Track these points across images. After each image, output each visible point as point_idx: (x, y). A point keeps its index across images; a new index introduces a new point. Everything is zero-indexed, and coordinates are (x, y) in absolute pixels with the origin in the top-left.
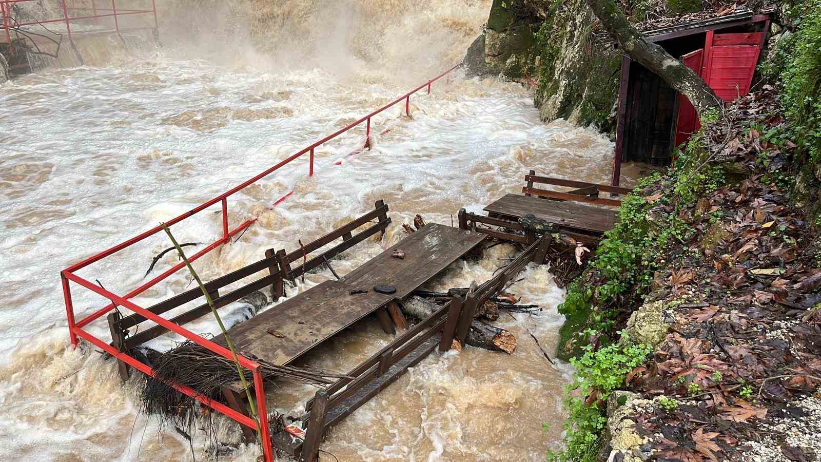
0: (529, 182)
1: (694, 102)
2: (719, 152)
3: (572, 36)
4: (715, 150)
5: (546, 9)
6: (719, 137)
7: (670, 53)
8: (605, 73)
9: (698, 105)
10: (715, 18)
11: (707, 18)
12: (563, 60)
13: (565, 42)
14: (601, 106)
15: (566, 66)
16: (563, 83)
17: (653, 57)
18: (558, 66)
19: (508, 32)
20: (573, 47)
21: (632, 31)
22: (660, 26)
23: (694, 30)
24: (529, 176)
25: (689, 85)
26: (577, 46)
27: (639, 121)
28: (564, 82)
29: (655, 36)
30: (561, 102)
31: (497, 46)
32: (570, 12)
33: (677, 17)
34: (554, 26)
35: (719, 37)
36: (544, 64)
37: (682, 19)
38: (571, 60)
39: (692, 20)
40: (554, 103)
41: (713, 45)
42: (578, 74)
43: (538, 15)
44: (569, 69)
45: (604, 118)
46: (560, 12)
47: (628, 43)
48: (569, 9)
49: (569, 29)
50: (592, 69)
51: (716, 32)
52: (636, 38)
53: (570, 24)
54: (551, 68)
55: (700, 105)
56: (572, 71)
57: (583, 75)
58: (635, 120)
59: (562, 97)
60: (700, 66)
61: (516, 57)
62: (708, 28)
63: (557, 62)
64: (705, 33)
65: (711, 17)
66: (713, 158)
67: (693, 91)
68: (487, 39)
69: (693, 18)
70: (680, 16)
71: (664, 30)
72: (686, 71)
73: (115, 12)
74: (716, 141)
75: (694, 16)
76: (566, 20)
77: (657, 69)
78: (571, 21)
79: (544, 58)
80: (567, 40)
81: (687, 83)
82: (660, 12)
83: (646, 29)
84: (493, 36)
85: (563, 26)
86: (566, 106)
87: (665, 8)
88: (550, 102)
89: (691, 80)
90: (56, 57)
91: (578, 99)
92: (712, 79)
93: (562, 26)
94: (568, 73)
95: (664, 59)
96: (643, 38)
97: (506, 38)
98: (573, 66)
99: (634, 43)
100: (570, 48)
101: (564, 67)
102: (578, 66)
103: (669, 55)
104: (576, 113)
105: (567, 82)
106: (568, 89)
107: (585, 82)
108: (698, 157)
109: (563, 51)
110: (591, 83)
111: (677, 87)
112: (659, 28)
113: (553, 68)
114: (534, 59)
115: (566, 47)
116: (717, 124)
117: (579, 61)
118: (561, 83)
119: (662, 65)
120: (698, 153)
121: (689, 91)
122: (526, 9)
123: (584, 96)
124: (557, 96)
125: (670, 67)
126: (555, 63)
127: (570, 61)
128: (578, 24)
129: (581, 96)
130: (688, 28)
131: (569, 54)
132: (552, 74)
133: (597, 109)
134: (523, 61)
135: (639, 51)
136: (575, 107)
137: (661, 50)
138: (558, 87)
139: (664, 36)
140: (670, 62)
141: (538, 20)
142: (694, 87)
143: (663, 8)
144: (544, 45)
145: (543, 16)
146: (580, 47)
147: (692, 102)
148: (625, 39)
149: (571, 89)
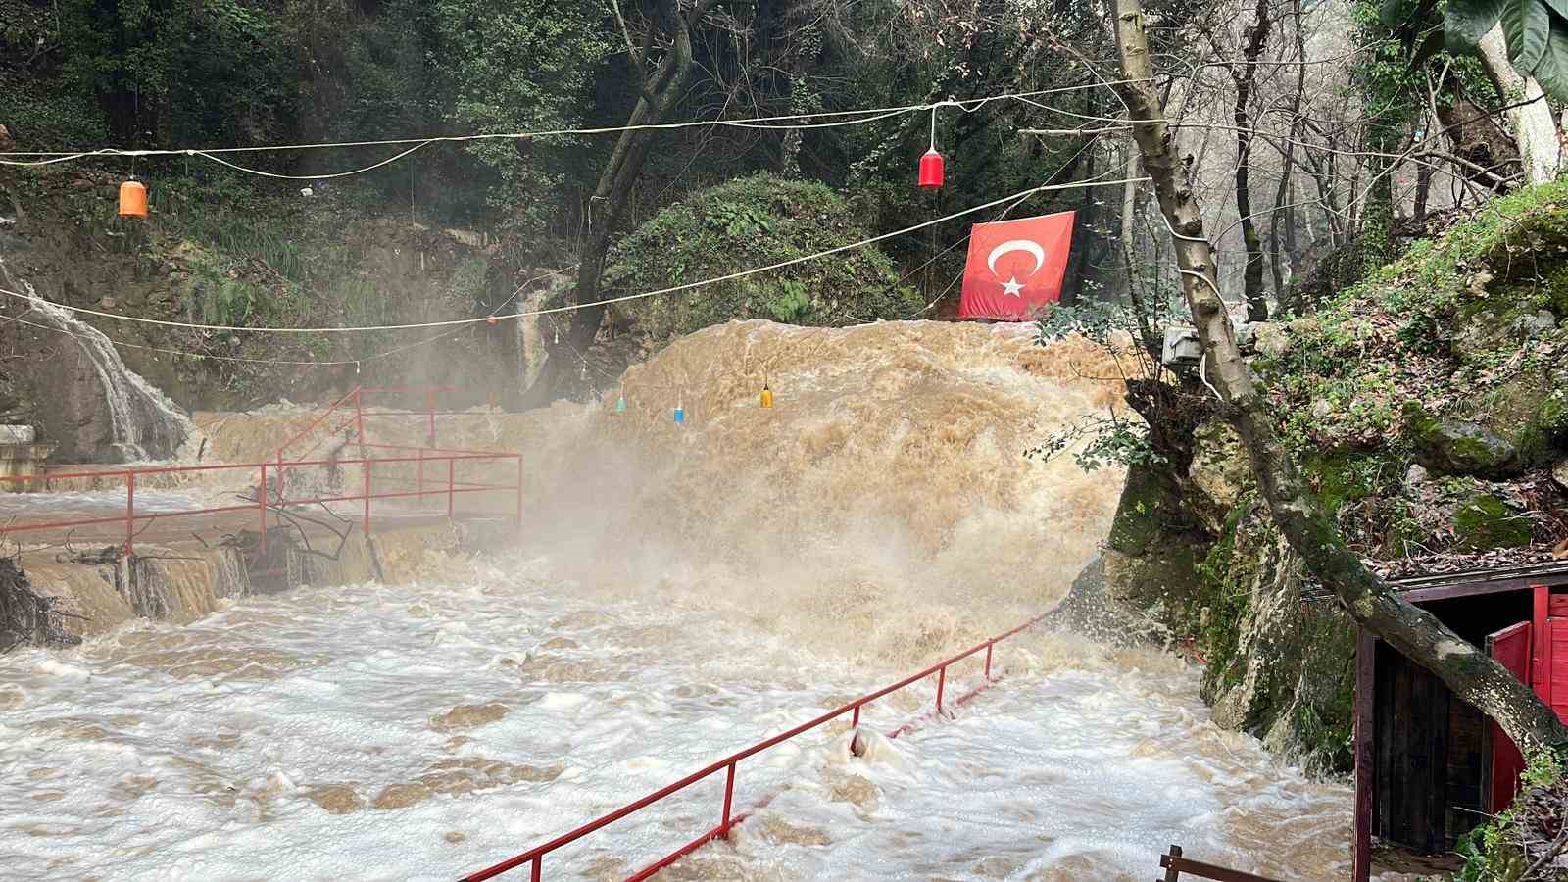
0: (1168, 870)
1: (1512, 732)
2: (1549, 860)
3: (1271, 574)
4: (1541, 854)
5: (1221, 521)
6: (1550, 822)
7: (1452, 629)
8: (1337, 651)
9: (1523, 741)
10: (1549, 564)
11: (1531, 563)
12: (1254, 618)
13: (1258, 583)
14: (1332, 716)
15: (1259, 631)
16: (1254, 664)
17: (1414, 633)
18: (1245, 627)
19: (1150, 556)
20: (1274, 595)
21: (1368, 580)
22: (1433, 570)
23: (1507, 583)
24: (1168, 858)
25: (1498, 696)
26: (1280, 594)
27: (1410, 756)
28: (1257, 662)
29: (1425, 591)
30: (1252, 702)
31: (1129, 581)
32: (1265, 527)
33: (1473, 554)
34: (1234, 552)
35: (1562, 601)
36: (1216, 623)
37: (1481, 560)
38: (1270, 620)
39: (1503, 562)
40: (1238, 702)
41: (1550, 615)
42: (1284, 648)
43: (1208, 529)
44: (1267, 636)
45: (1339, 742)
46: (1245, 528)
47: (1359, 603)
48: (1264, 523)
49: (1264, 559)
50: (1311, 640)
51: (1553, 590)
52: (1378, 592)
53: (1266, 549)
54: (1231, 632)
55: (1526, 740)
56: (1271, 641)
57: (1294, 653)
58: (1402, 754)
59: (1252, 692)
60: (1528, 656)
61: (1166, 604)
62: (1536, 580)
63: (1243, 620)
64: (1531, 591)
65: (1541, 559)
66: (1535, 873)
67: (1507, 710)
68: (1108, 568)
69: (1505, 559)
70: (1480, 552)
71: (1442, 580)
72: (1488, 667)
73: (451, 487)
74: (1543, 832)
75: (1507, 555)
76: (1259, 541)
77: (1427, 658)
78: (1269, 545)
79: (1215, 611)
80: (1262, 581)
81: (1493, 692)
82: (1443, 539)
83: (1405, 575)
84: (1120, 561)
85: (1253, 553)
86: (1261, 710)
87: (1452, 532)
88: (1229, 700)
89: (1500, 687)
90: (336, 558)
91: (1285, 698)
92: (1556, 684)
93: (1251, 553)
94: (1264, 644)
95: (1439, 639)
96: (1391, 594)
97: (1145, 567)
98: (1274, 631)
99: (1374, 603)
100: (1267, 596)
101: (1255, 632)
102: (1283, 633)
103: (1448, 632)
104: (1281, 726)
105: (1262, 662)
106: (1265, 677)
107: (1298, 665)
108: (1506, 866)
109: (1254, 602)
110: (1310, 668)
111: (1472, 699)
112: (1431, 575)
113: (1234, 633)
114: (1198, 613)
115: (1260, 593)
116: (1552, 792)
117: (1285, 623)
118: (1250, 664)
119: (1436, 652)
120: (1507, 855)
121: (1498, 708)
122: (1184, 518)
123: (1297, 693)
124: (1244, 688)
125: (1452, 656)
126: (1240, 623)
127: (1267, 621)
128: (1282, 552)
129: (1292, 692)
130: (1493, 578)
131: (1267, 608)
132: (1233, 643)
133: (1326, 722)
134: (1180, 613)
135: (1383, 619)
136: (1279, 713)
137: (1430, 620)
138: (1245, 671)
139: (1444, 591)
140: (1453, 646)
141: (1207, 537)
142: (1509, 701)
143: (1448, 532)
144: (1217, 587)
145: (1216, 531)
146: (1288, 594)
147: (1508, 732)
148: (1352, 595)
149: (1272, 677)
